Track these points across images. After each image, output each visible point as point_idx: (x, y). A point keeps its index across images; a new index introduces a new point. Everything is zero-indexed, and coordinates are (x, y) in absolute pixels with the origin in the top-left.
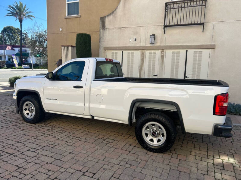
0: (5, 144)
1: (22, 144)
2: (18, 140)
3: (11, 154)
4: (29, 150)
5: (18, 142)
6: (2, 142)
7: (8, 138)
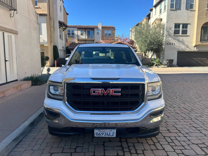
0: (187, 115)
1: (176, 111)
2: (176, 115)
3: (186, 109)
4: (174, 107)
5: (178, 113)
6: (189, 117)
7: (184, 119)
